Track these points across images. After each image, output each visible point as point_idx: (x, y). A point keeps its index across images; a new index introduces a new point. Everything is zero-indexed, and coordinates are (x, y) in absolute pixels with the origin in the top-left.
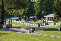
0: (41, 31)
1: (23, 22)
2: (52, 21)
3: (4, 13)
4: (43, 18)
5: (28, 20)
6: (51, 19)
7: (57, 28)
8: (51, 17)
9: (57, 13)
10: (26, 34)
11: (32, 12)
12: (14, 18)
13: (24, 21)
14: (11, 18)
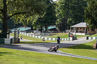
0: (65, 49)
1: (37, 35)
2: (84, 34)
3: (7, 21)
4: (69, 29)
5: (45, 32)
6: (82, 30)
7: (91, 45)
8: (81, 28)
9: (91, 22)
10: (42, 54)
11: (51, 19)
12: (23, 29)
13: (39, 33)
14: (18, 29)
